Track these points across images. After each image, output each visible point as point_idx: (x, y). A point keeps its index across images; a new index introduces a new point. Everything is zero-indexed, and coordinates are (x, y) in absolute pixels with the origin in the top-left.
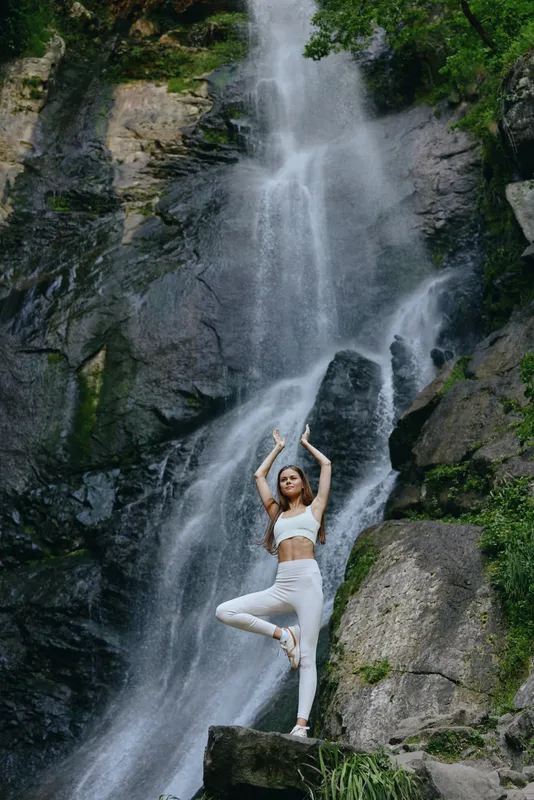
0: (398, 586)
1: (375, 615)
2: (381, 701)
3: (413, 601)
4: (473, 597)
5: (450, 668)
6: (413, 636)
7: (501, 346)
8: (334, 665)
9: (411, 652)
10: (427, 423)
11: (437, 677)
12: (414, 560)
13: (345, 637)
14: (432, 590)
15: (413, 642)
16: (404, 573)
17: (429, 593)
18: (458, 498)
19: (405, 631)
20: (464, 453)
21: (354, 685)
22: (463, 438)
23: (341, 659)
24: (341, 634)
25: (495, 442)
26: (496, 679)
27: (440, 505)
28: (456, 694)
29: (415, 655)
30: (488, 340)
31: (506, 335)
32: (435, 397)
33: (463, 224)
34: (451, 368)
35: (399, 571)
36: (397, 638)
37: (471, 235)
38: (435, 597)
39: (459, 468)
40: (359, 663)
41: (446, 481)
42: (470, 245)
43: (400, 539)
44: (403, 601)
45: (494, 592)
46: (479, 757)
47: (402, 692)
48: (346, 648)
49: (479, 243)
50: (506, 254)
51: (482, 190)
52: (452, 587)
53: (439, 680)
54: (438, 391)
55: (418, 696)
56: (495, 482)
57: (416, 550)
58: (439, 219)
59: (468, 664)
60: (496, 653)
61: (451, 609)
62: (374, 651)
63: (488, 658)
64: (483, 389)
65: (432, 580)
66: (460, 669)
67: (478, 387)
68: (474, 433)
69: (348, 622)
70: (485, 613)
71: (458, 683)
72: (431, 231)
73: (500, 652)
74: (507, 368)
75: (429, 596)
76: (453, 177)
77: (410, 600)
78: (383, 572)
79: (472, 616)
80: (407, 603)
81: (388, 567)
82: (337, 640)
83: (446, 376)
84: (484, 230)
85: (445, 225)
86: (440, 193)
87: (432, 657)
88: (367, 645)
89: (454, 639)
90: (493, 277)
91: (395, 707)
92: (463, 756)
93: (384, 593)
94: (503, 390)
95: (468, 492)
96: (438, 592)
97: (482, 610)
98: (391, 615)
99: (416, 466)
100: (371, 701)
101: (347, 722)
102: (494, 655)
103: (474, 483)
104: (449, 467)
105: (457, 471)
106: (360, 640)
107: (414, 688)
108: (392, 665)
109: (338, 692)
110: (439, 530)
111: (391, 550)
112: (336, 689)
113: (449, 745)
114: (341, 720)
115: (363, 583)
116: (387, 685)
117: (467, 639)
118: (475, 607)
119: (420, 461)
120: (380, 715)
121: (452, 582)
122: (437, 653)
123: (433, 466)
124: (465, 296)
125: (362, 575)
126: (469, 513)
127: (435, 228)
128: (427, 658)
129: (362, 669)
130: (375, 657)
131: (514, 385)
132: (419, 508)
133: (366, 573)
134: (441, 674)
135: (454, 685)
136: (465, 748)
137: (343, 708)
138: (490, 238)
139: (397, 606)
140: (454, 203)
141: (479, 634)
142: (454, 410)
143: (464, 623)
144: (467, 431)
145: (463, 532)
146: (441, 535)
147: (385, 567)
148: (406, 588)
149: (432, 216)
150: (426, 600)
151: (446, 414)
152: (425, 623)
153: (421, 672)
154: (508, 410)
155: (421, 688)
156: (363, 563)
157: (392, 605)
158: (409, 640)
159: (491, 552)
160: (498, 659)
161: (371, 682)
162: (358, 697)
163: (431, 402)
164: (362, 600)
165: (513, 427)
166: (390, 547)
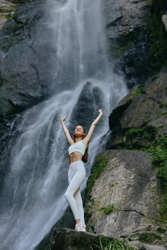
0: (117, 176)
1: (107, 187)
2: (111, 222)
3: (124, 182)
4: (149, 181)
5: (140, 209)
6: (124, 196)
7: (157, 81)
8: (90, 207)
9: (123, 202)
10: (126, 111)
11: (134, 212)
12: (123, 166)
13: (94, 196)
14: (131, 178)
15: (124, 198)
16: (119, 171)
17: (130, 179)
18: (139, 142)
19: (120, 194)
20: (142, 124)
21: (99, 215)
22: (142, 117)
23: (93, 204)
24: (93, 194)
25: (156, 119)
26: (159, 214)
27: (132, 144)
28: (142, 219)
29: (125, 204)
30: (150, 79)
31: (159, 77)
32: (129, 101)
33: (141, 31)
34: (136, 89)
35: (117, 170)
36: (117, 197)
37: (144, 36)
38: (133, 181)
39: (141, 130)
40: (101, 206)
41: (135, 134)
42: (144, 40)
43: (117, 157)
44: (119, 182)
45: (158, 179)
46: (160, 244)
47: (120, 218)
48: (95, 200)
49: (147, 39)
50: (159, 44)
51: (149, 17)
52: (140, 177)
53: (135, 214)
54: (130, 98)
55: (127, 220)
56: (157, 135)
57: (124, 162)
58: (131, 28)
59: (147, 208)
60: (159, 204)
61: (139, 186)
62: (107, 202)
63: (155, 205)
64: (150, 98)
65: (131, 174)
66: (144, 210)
67: (148, 97)
68: (146, 116)
69: (95, 190)
70: (154, 188)
71: (143, 215)
72: (127, 33)
73: (160, 203)
74: (159, 90)
75: (130, 180)
76: (138, 11)
77: (122, 181)
78: (110, 170)
79: (148, 188)
80: (121, 183)
81: (112, 168)
82: (91, 197)
83: (134, 92)
84: (149, 34)
85: (133, 31)
86: (132, 17)
87: (132, 205)
88: (104, 199)
89: (141, 197)
90: (154, 53)
91: (117, 224)
92: (153, 243)
93: (111, 178)
94: (158, 99)
95: (144, 139)
96: (134, 178)
97: (153, 186)
98: (114, 187)
99: (122, 128)
100: (106, 222)
101: (97, 230)
102: (158, 204)
103: (147, 136)
104: (136, 129)
105: (140, 131)
106: (101, 197)
107: (125, 217)
108: (115, 207)
109: (92, 217)
110: (133, 154)
111: (113, 162)
112: (91, 217)
113: (148, 238)
114: (94, 229)
115: (102, 174)
116: (113, 215)
117: (147, 198)
118: (150, 185)
119: (123, 126)
120: (111, 227)
121: (140, 175)
122: (134, 203)
123: (129, 128)
124: (141, 60)
125: (100, 171)
126: (145, 148)
127: (129, 32)
128: (130, 205)
129: (102, 209)
130: (108, 204)
131: (163, 97)
132: (123, 145)
133: (102, 170)
134: (136, 211)
135: (141, 216)
136: (154, 240)
137: (94, 224)
138: (152, 37)
139: (116, 184)
140: (137, 22)
141: (152, 196)
142: (138, 106)
143: (145, 191)
144: (143, 114)
145: (144, 155)
146: (134, 156)
147: (111, 168)
148: (120, 177)
149: (128, 27)
150: (129, 182)
151: (134, 107)
152: (129, 191)
153: (128, 210)
154: (161, 107)
155: (128, 216)
156: (101, 167)
157: (114, 183)
158: (122, 198)
159: (157, 163)
160: (159, 206)
161: (106, 214)
162: (101, 220)
163: (127, 103)
164: (101, 181)
165: (164, 114)
166: (113, 160)
